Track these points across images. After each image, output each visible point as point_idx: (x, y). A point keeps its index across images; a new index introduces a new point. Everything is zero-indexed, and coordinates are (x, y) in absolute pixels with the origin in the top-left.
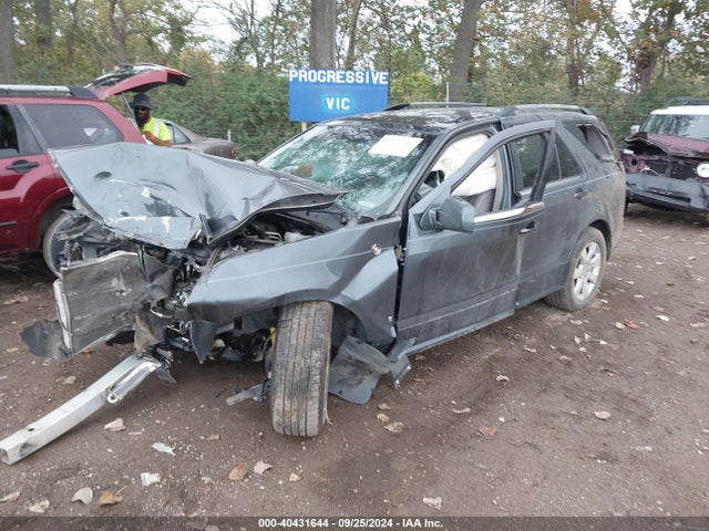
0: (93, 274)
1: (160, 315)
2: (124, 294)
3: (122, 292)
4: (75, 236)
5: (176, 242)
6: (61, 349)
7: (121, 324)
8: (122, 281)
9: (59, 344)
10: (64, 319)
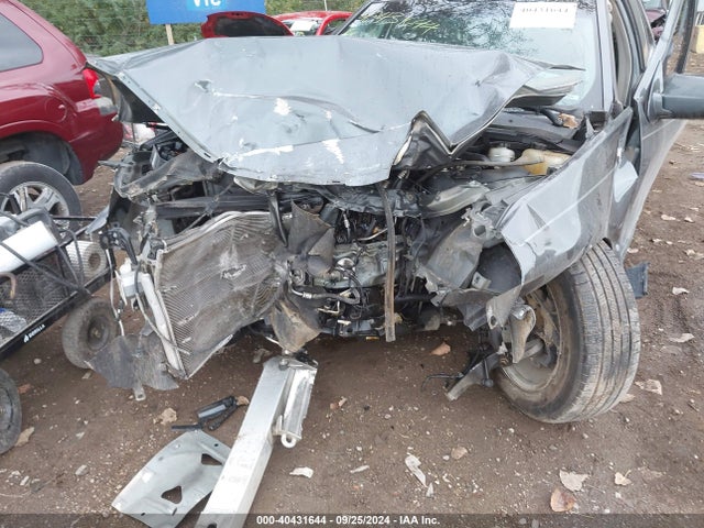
0: (200, 253)
1: (309, 296)
2: (236, 274)
3: (232, 271)
4: (153, 186)
5: (361, 174)
6: (165, 373)
7: (241, 318)
8: (235, 254)
9: (160, 367)
10: (163, 328)
